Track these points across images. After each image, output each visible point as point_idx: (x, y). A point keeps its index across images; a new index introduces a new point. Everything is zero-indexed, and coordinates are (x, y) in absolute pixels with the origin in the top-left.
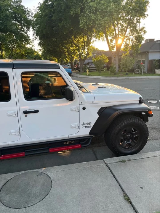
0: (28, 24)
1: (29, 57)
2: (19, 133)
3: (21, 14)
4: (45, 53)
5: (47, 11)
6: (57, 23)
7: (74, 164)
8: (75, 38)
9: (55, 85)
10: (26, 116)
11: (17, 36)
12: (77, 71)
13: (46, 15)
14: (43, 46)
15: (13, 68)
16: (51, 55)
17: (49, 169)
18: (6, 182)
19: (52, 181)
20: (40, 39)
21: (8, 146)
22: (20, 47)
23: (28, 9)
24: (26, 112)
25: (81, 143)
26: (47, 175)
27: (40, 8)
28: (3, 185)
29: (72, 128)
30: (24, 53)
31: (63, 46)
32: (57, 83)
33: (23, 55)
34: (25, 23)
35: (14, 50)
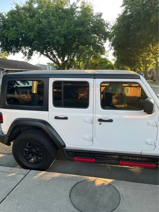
0: (106, 36)
1: (103, 66)
2: (92, 140)
3: (100, 27)
4: (118, 62)
5: (125, 21)
6: (134, 32)
7: (146, 185)
8: (153, 46)
9: (127, 96)
10: (100, 124)
11: (94, 47)
12: (151, 81)
13: (124, 26)
14: (117, 55)
15: (94, 78)
16: (125, 64)
17: (118, 183)
18: (76, 183)
19: (121, 196)
20: (115, 49)
21: (81, 149)
22: (95, 57)
23: (107, 22)
24: (100, 120)
25: (156, 163)
26: (116, 188)
27: (119, 19)
28: (74, 185)
29: (147, 143)
30: (98, 63)
31: (138, 55)
32: (129, 93)
33: (97, 65)
34: (103, 35)
35: (90, 61)
